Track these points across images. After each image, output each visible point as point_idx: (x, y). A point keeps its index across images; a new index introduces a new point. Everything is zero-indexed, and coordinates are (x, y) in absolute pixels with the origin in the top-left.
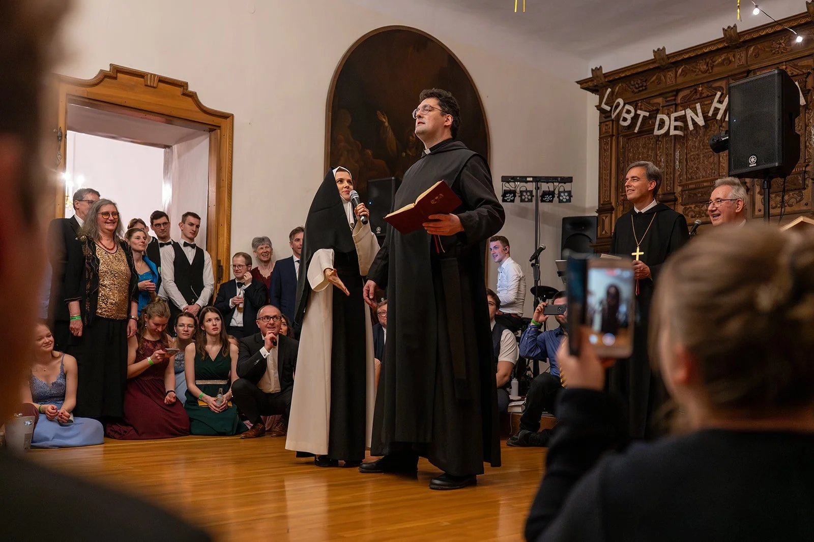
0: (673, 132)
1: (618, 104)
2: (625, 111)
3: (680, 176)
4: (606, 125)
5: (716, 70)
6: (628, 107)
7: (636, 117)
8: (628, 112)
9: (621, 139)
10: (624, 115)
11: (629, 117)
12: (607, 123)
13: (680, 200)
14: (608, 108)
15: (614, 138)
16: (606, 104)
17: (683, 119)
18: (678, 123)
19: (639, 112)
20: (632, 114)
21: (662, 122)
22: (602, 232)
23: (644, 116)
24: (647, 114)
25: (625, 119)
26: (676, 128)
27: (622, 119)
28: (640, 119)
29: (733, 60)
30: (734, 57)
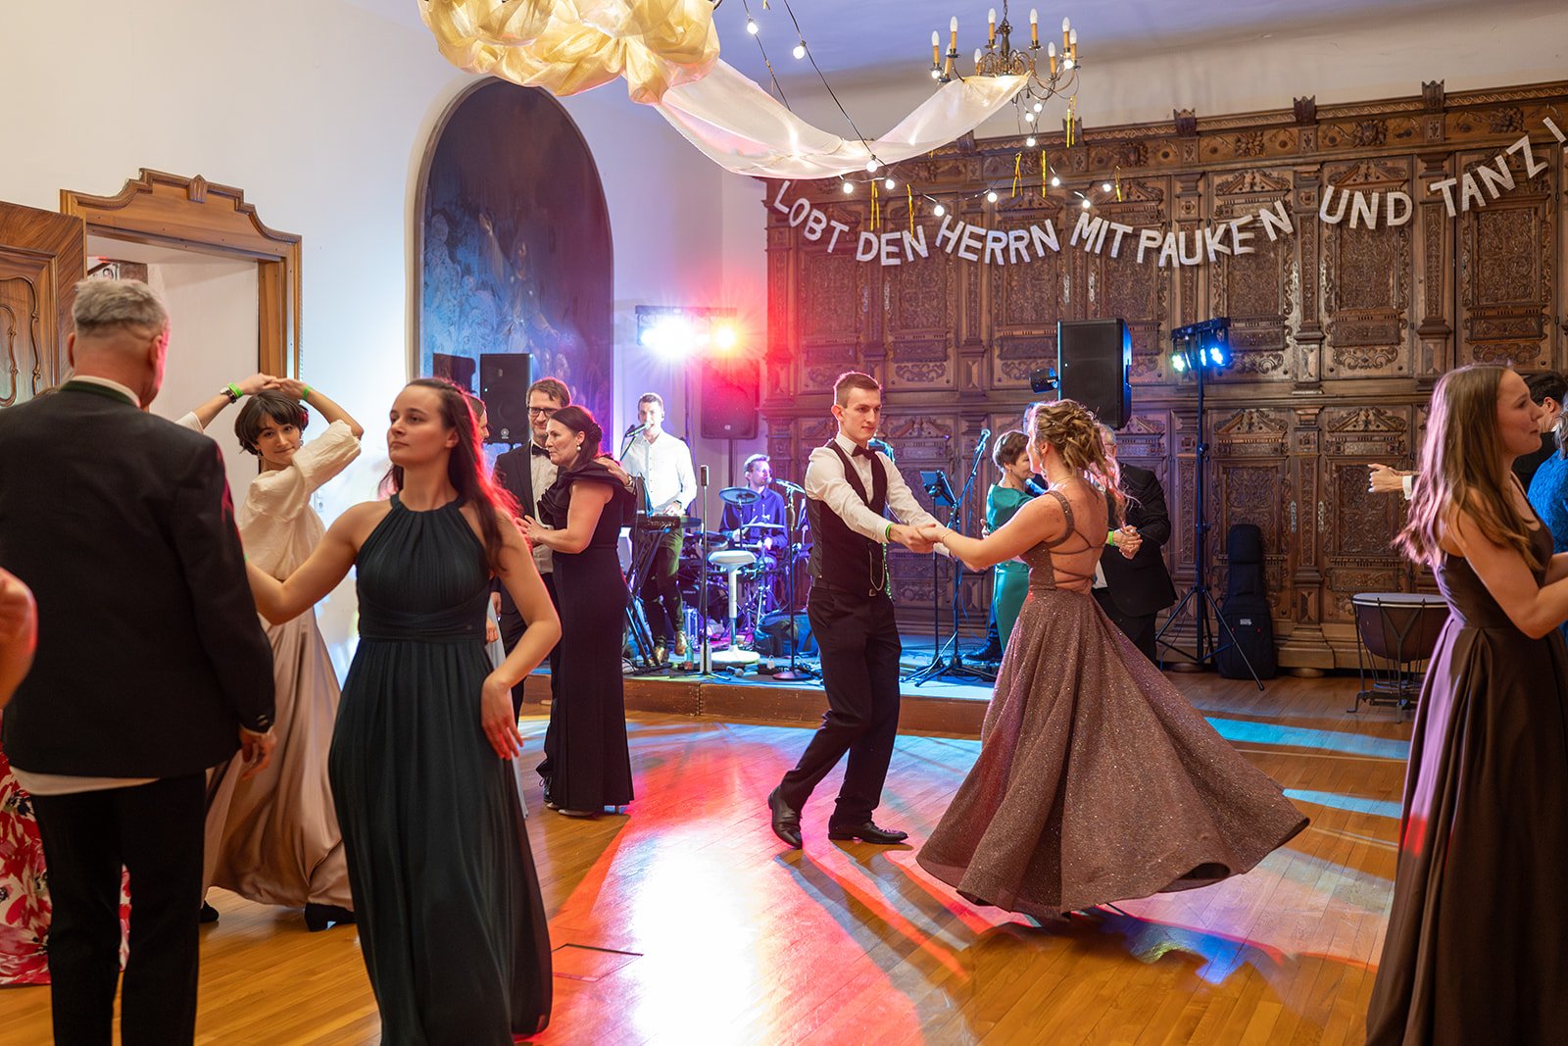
0: (885, 261)
1: (801, 206)
2: (812, 218)
3: (890, 320)
4: (781, 233)
5: (940, 179)
6: (816, 213)
7: (829, 230)
8: (818, 221)
9: (802, 255)
10: (811, 224)
11: (819, 228)
12: (782, 230)
13: (891, 355)
14: (785, 210)
15: (791, 252)
16: (781, 202)
17: (899, 242)
18: (894, 249)
19: (833, 223)
20: (824, 225)
21: (868, 243)
22: (776, 389)
23: (841, 231)
24: (846, 228)
25: (812, 231)
26: (889, 255)
27: (807, 229)
28: (836, 235)
29: (964, 170)
30: (965, 166)
